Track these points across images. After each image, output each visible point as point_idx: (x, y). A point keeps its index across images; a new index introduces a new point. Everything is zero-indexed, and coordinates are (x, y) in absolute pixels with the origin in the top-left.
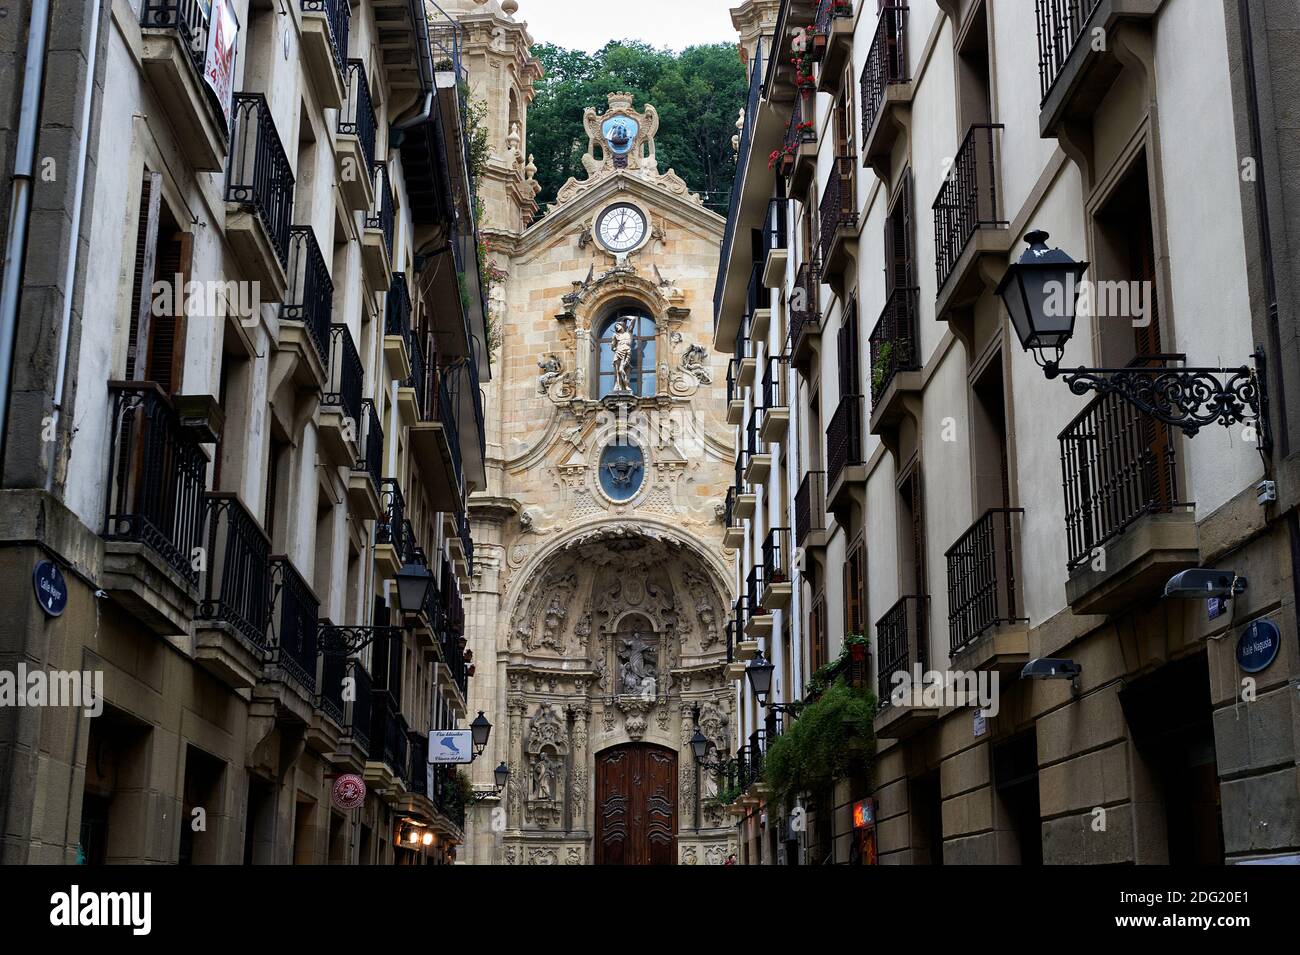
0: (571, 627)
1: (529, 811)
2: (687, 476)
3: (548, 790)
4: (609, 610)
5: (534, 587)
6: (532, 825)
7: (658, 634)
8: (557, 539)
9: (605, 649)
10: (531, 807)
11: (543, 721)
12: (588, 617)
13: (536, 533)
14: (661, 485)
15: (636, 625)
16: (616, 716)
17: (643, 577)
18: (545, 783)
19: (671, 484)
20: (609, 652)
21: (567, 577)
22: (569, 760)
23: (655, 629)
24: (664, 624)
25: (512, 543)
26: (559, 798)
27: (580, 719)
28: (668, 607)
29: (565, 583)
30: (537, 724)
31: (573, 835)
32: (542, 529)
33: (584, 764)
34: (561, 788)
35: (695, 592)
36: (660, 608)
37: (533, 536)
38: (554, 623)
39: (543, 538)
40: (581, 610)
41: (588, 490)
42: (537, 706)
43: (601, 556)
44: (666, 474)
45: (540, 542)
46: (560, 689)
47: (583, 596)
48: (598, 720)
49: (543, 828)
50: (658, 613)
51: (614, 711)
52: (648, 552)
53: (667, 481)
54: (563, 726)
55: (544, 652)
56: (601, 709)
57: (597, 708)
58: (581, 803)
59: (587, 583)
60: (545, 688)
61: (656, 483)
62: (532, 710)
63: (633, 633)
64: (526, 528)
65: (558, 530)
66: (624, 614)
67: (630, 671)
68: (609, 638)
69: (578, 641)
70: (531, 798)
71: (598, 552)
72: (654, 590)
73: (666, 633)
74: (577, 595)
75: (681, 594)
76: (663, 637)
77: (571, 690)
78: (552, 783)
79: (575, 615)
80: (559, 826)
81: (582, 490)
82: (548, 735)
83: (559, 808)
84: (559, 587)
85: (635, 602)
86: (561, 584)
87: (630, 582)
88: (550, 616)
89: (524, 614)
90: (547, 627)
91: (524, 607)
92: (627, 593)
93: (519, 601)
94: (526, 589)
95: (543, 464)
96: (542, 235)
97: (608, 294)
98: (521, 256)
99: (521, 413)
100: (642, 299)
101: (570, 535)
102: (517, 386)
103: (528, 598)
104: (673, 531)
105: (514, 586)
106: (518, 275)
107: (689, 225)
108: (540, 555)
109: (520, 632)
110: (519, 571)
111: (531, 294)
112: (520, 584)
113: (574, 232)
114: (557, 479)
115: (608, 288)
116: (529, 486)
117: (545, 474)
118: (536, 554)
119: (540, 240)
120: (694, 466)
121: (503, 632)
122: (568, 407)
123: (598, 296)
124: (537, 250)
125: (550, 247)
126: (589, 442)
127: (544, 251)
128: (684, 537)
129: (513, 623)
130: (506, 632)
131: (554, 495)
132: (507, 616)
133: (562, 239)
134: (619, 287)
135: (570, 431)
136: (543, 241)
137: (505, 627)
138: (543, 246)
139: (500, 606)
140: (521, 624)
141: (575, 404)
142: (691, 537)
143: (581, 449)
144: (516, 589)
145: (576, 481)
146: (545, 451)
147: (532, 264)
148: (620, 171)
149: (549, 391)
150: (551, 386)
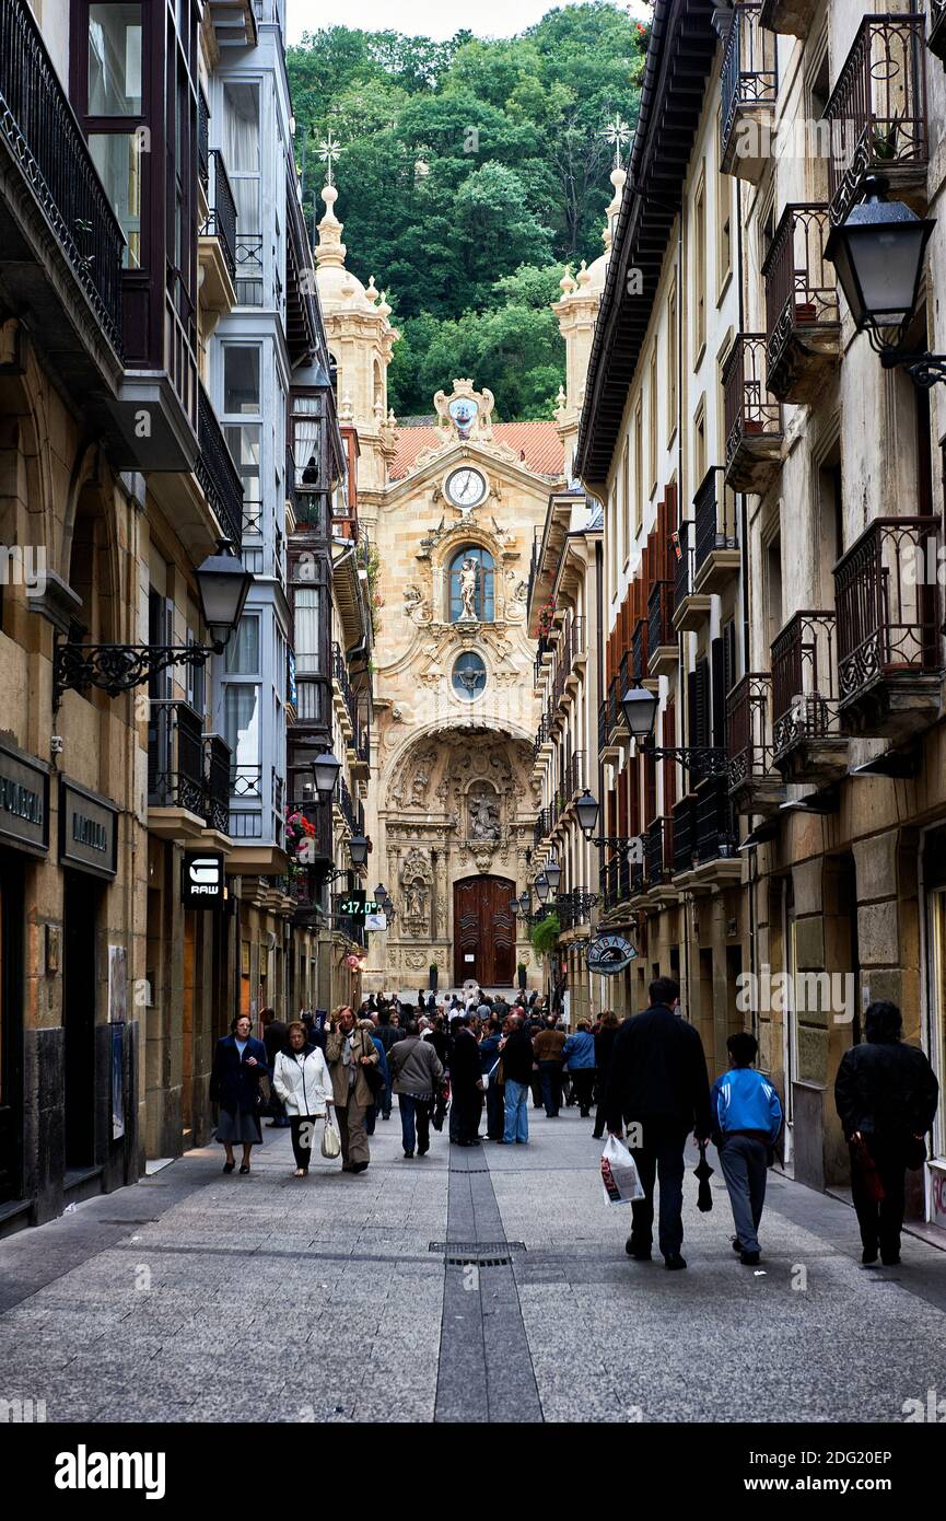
0: (433, 789)
1: (405, 925)
2: (519, 682)
3: (418, 910)
4: (462, 777)
5: (405, 763)
6: (408, 934)
7: (500, 795)
8: (421, 728)
9: (459, 806)
10: (406, 922)
11: (413, 860)
12: (446, 782)
13: (405, 724)
14: (499, 690)
15: (483, 788)
16: (469, 855)
17: (487, 754)
18: (416, 905)
19: (507, 689)
21: (429, 755)
22: (433, 888)
23: (498, 792)
24: (504, 789)
25: (388, 732)
26: (426, 915)
27: (442, 858)
28: (506, 776)
29: (428, 759)
30: (409, 863)
31: (438, 942)
32: (409, 720)
33: (445, 892)
34: (428, 908)
36: (500, 776)
37: (403, 726)
38: (419, 788)
39: (410, 727)
40: (441, 778)
41: (444, 692)
42: (409, 849)
43: (454, 739)
44: (503, 683)
45: (407, 730)
46: (426, 836)
47: (442, 768)
48: (455, 858)
49: (415, 937)
50: (499, 779)
51: (467, 852)
52: (490, 737)
53: (504, 687)
54: (429, 863)
55: (412, 810)
56: (457, 850)
57: (454, 849)
58: (444, 919)
59: (444, 758)
60: (414, 836)
61: (495, 688)
62: (405, 852)
63: (480, 794)
64: (397, 720)
65: (421, 722)
66: (473, 780)
67: (478, 822)
68: (462, 797)
69: (438, 800)
70: (406, 915)
72: (495, 764)
73: (506, 795)
74: (437, 767)
75: (517, 766)
76: (503, 797)
77: (434, 836)
78: (422, 905)
79: (436, 781)
80: (427, 935)
81: (439, 692)
82: (417, 870)
83: (427, 922)
84: (423, 765)
85: (482, 771)
86: (425, 759)
87: (478, 756)
88: (417, 783)
89: (397, 783)
90: (415, 791)
91: (398, 777)
92: (476, 765)
93: (394, 774)
94: (398, 764)
95: (408, 671)
96: (403, 490)
97: (457, 540)
98: (387, 505)
99: (391, 630)
100: (483, 544)
101: (431, 726)
102: (387, 609)
103: (400, 771)
104: (509, 725)
105: (390, 762)
106: (385, 521)
107: (520, 485)
108: (408, 740)
109: (394, 796)
110: (393, 751)
111: (396, 536)
112: (394, 761)
113: (428, 488)
114: (420, 683)
115: (456, 536)
116: (398, 687)
117: (410, 679)
118: (406, 739)
119: (401, 494)
120: (525, 674)
121: (382, 796)
122: (427, 628)
123: (448, 542)
124: (400, 502)
125: (410, 500)
126: (444, 656)
127: (405, 502)
128: (517, 729)
129: (389, 789)
130: (384, 796)
131: (418, 695)
132: (384, 784)
133: (419, 494)
134: (464, 535)
135: (429, 647)
136: (404, 495)
137: (384, 792)
138: (404, 499)
139: (379, 777)
140: (396, 790)
141: (432, 627)
142: (522, 729)
143: (438, 661)
144: (391, 765)
145: (434, 685)
146: (410, 661)
147: (396, 513)
148: (463, 443)
149: (412, 615)
150: (413, 611)
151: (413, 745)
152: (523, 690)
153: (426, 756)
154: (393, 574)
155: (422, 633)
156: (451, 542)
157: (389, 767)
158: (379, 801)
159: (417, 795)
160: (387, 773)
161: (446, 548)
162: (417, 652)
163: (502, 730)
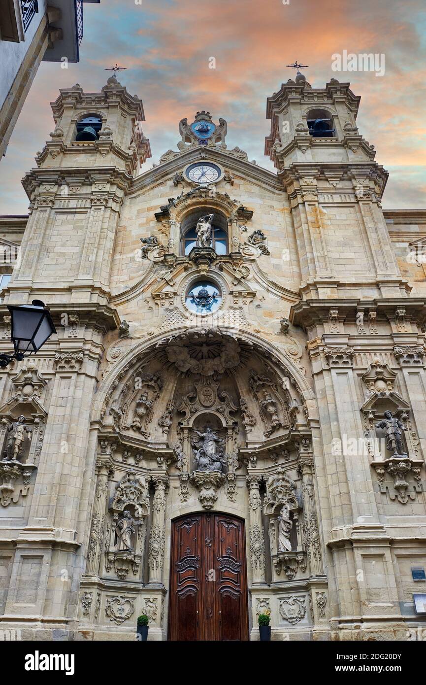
0: (156, 419)
1: (110, 562)
2: (256, 303)
3: (129, 543)
4: (187, 411)
5: (127, 378)
6: (112, 574)
7: (226, 429)
8: (149, 340)
9: (182, 440)
10: (111, 557)
11: (128, 484)
12: (170, 413)
13: (131, 338)
14: (236, 306)
15: (208, 422)
16: (190, 489)
17: (215, 386)
18: (126, 537)
19: (243, 306)
20: (186, 441)
21: (155, 378)
22: (148, 520)
23: (224, 425)
24: (231, 423)
25: (112, 345)
26: (138, 552)
27: (160, 491)
28: (235, 408)
29: (152, 383)
30: (123, 486)
31: (150, 586)
32: (137, 335)
33: (162, 525)
34: (140, 544)
35: (259, 395)
36: (228, 410)
37: (129, 341)
38: (142, 410)
39: (137, 341)
40: (164, 409)
41: (176, 308)
42: (124, 474)
43: (184, 361)
44: (240, 301)
45: (134, 343)
46: (144, 464)
47: (167, 398)
48: (175, 493)
49: (122, 578)
50: (226, 413)
51: (188, 485)
52: (223, 360)
53: (240, 304)
54: (146, 492)
55: (131, 434)
56: (178, 484)
57: (174, 483)
58: (159, 558)
59: (170, 388)
60: (131, 461)
61: (232, 304)
62: (118, 476)
63: (205, 428)
64: (124, 333)
65: (150, 334)
66: (199, 413)
68: (186, 432)
69: (161, 430)
70: (113, 549)
71: (182, 357)
72: (224, 394)
73: (233, 429)
74: (161, 396)
75: (246, 398)
76: (230, 431)
77: (154, 465)
78: (133, 538)
79: (159, 410)
80: (138, 578)
81: (171, 308)
82: (132, 497)
83: (138, 561)
84: (148, 385)
85: (208, 404)
86: (150, 383)
87: (205, 389)
88: (139, 405)
89: (117, 398)
90: (136, 414)
91: (118, 393)
92: (202, 397)
93: (114, 388)
94: (120, 378)
95: (140, 297)
96: (148, 180)
97: (194, 204)
98: (133, 193)
99: (125, 271)
100: (218, 208)
101: (161, 337)
102: (124, 257)
103: (122, 386)
104: (247, 335)
105: (110, 374)
106: (130, 204)
107: (249, 178)
108: (134, 352)
109: (112, 410)
110: (115, 363)
111: (138, 211)
112: (116, 373)
113: (170, 179)
114: (152, 304)
115: (194, 200)
116: (128, 311)
117: (142, 303)
118: (131, 351)
119: (146, 184)
120: (261, 298)
121: (98, 408)
122: (162, 261)
123: (186, 204)
124: (144, 190)
125: (153, 188)
126: (178, 280)
127: (149, 190)
128: (256, 339)
129: (107, 403)
130: (100, 408)
131: (149, 315)
132: (102, 396)
133: (162, 183)
134: (202, 200)
135: (163, 272)
136: (148, 185)
137: (100, 404)
138: (148, 188)
139: (96, 389)
140: (114, 404)
141: (168, 257)
142: (262, 340)
143: (171, 284)
144: (112, 376)
145: (167, 303)
146: (143, 289)
147: (140, 198)
148: (203, 146)
149: (148, 255)
150: (149, 252)
151: (139, 358)
152: (260, 311)
153: (151, 380)
154: (133, 234)
155: (157, 267)
156: (189, 205)
157: (109, 379)
158: (94, 412)
159: (138, 419)
160: (106, 385)
161: (184, 209)
162: (151, 281)
163: (239, 340)
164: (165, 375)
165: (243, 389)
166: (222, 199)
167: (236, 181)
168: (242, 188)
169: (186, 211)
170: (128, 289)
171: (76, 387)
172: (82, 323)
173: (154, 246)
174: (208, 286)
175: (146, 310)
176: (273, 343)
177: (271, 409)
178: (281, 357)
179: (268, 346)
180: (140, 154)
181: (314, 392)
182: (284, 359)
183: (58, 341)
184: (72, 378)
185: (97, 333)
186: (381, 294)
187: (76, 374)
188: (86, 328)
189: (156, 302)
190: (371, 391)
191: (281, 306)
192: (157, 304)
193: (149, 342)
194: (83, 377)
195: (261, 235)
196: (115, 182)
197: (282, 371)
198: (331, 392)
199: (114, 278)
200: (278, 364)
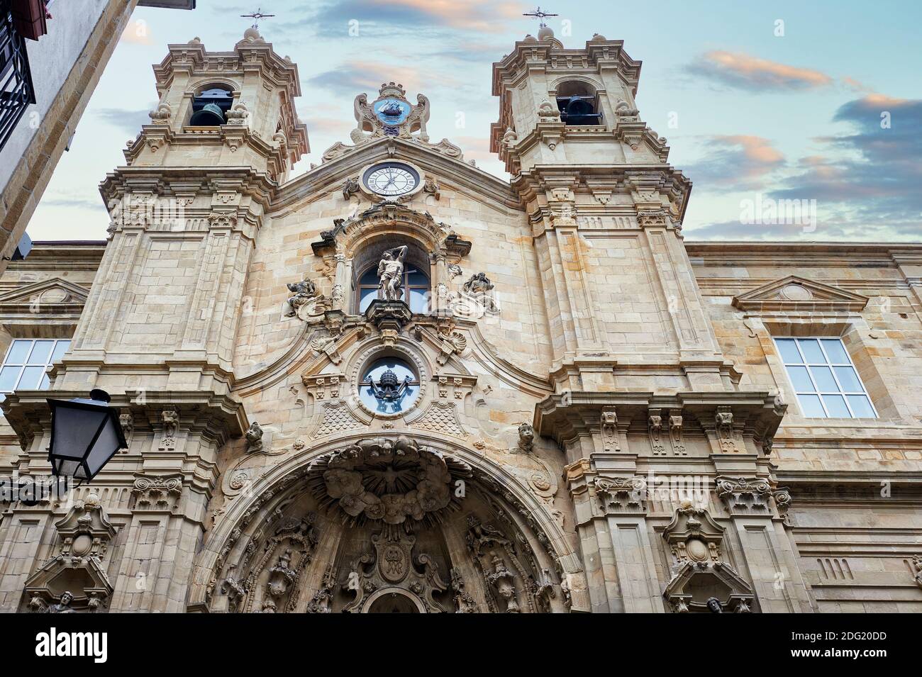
0: (303, 603)
2: (478, 396)
4: (359, 589)
5: (256, 525)
8: (296, 457)
12: (328, 591)
13: (266, 454)
14: (443, 401)
17: (407, 543)
19: (456, 402)
21: (304, 527)
25: (232, 466)
28: (442, 586)
29: (298, 536)
32: (276, 449)
35: (485, 561)
36: (429, 589)
37: (262, 458)
38: (279, 587)
39: (274, 459)
40: (319, 584)
41: (343, 403)
43: (355, 497)
44: (450, 392)
45: (270, 463)
47: (323, 564)
50: (427, 594)
52: (421, 496)
53: (451, 397)
59: (329, 545)
61: (437, 398)
64: (253, 446)
65: (297, 447)
66: (379, 594)
71: (351, 489)
72: (423, 559)
74: (314, 560)
75: (462, 567)
79: (310, 586)
81: (335, 402)
84: (291, 540)
85: (395, 577)
86: (295, 536)
87: (390, 548)
88: (274, 576)
89: (236, 562)
90: (269, 593)
91: (238, 552)
92: (385, 564)
93: (233, 543)
94: (244, 525)
95: (283, 383)
96: (302, 190)
97: (376, 229)
98: (277, 210)
99: (261, 337)
100: (414, 236)
101: (315, 453)
102: (260, 313)
103: (246, 540)
104: (462, 453)
105: (227, 518)
106: (272, 226)
107: (464, 189)
108: (269, 479)
109: (227, 584)
110: (237, 498)
111: (285, 238)
112: (236, 516)
113: (338, 188)
114: (302, 395)
115: (376, 223)
116: (262, 406)
117: (286, 393)
118: (265, 477)
119: (299, 195)
120: (485, 387)
121: (201, 580)
122: (321, 323)
123: (363, 229)
124: (296, 205)
125: (310, 202)
126: (347, 354)
127: (304, 205)
128: (478, 461)
129: (218, 571)
130: (206, 580)
131: (297, 414)
132: (210, 557)
133: (324, 195)
134: (388, 222)
135: (323, 340)
136: (303, 196)
137: (206, 573)
138: (302, 202)
139: (202, 545)
140: (232, 573)
141: (331, 316)
142: (488, 462)
143: (336, 361)
144: (229, 522)
145: (327, 394)
146: (288, 368)
147: (289, 217)
148: (391, 137)
149: (299, 312)
150: (301, 307)
151: (277, 489)
152: (483, 412)
153: (297, 530)
154: (276, 275)
155: (312, 332)
156: (368, 231)
157: (224, 527)
158: (194, 588)
159: (272, 603)
160: (219, 538)
161: (359, 237)
162: (302, 356)
163: (449, 461)
164: (322, 523)
165: (456, 549)
166: (422, 222)
167: (444, 193)
168: (453, 204)
169: (362, 241)
170: (264, 368)
171: (166, 541)
172: (183, 425)
173: (309, 297)
174: (396, 366)
175: (292, 405)
176: (506, 467)
177: (506, 589)
178: (521, 492)
179: (498, 473)
180: (292, 148)
181: (581, 559)
182: (526, 497)
183: (141, 456)
184: (161, 524)
185: (207, 444)
186: (688, 385)
187: (167, 517)
188: (190, 435)
189: (310, 391)
190: (681, 559)
191: (519, 403)
192: (310, 395)
193: (295, 462)
194: (179, 522)
195: (485, 281)
196: (249, 192)
197: (523, 518)
198: (610, 561)
199: (241, 349)
200: (516, 505)
